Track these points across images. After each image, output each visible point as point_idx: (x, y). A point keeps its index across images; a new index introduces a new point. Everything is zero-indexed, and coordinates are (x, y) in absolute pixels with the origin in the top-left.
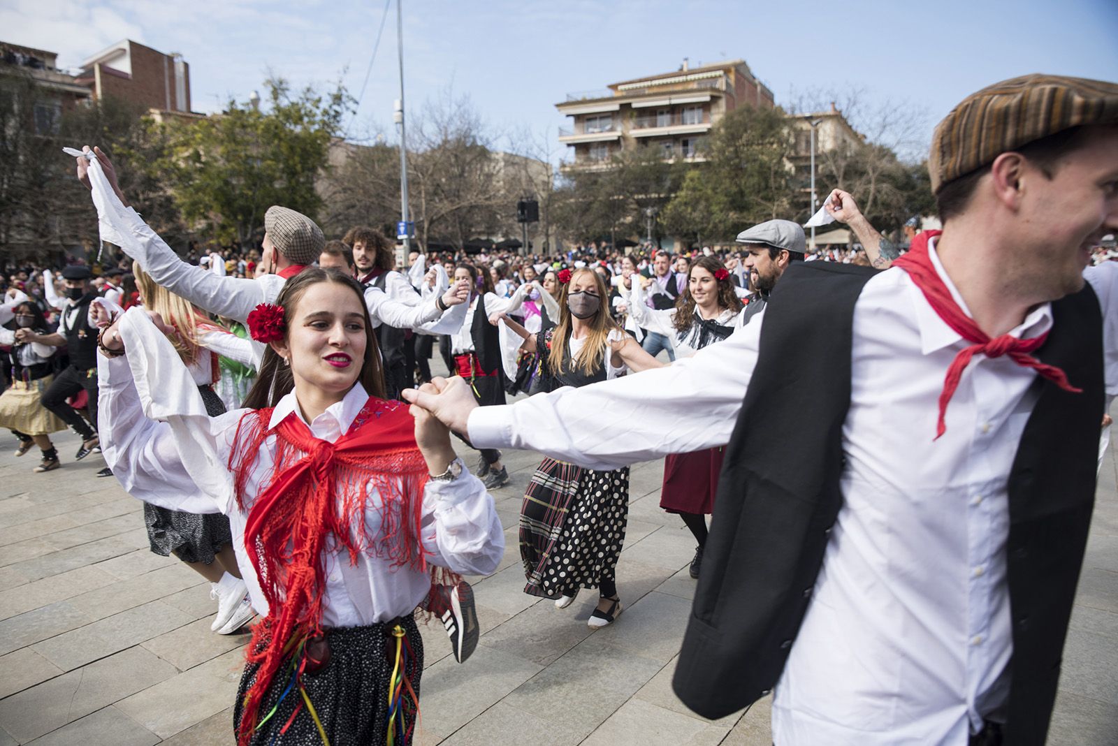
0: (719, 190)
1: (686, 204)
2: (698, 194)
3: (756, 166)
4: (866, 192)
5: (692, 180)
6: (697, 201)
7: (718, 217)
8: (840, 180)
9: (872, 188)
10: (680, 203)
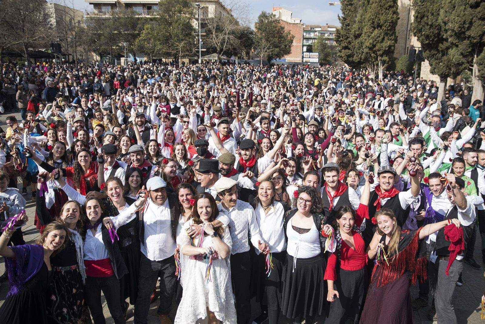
0: (160, 34)
1: (145, 40)
2: (150, 36)
3: (177, 24)
4: (224, 39)
5: (147, 29)
6: (150, 39)
7: (159, 47)
8: (214, 33)
9: (227, 37)
10: (142, 40)
